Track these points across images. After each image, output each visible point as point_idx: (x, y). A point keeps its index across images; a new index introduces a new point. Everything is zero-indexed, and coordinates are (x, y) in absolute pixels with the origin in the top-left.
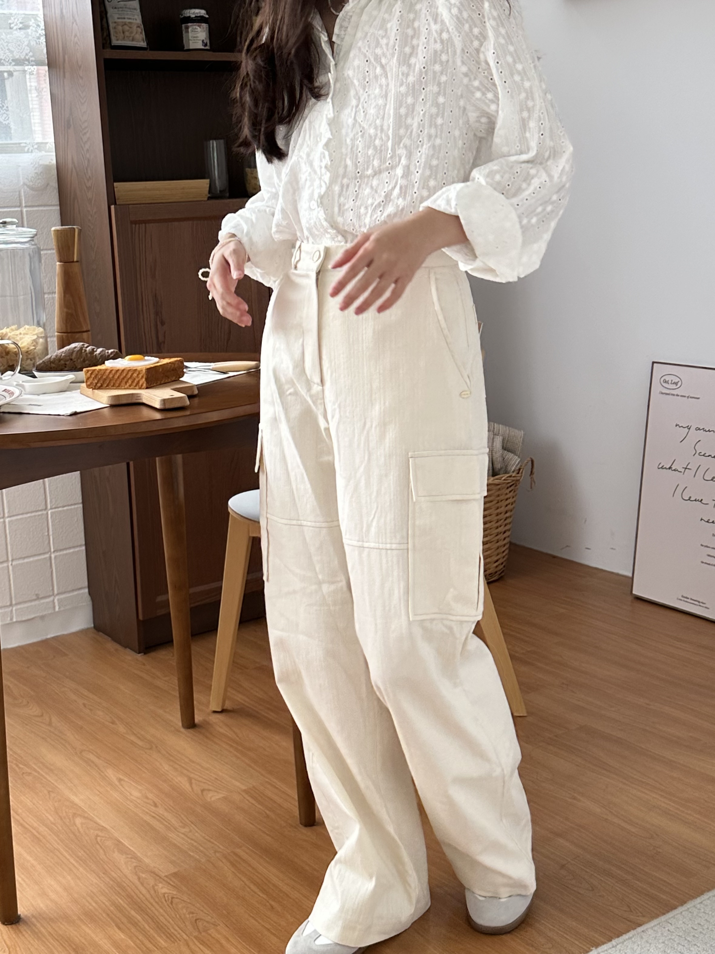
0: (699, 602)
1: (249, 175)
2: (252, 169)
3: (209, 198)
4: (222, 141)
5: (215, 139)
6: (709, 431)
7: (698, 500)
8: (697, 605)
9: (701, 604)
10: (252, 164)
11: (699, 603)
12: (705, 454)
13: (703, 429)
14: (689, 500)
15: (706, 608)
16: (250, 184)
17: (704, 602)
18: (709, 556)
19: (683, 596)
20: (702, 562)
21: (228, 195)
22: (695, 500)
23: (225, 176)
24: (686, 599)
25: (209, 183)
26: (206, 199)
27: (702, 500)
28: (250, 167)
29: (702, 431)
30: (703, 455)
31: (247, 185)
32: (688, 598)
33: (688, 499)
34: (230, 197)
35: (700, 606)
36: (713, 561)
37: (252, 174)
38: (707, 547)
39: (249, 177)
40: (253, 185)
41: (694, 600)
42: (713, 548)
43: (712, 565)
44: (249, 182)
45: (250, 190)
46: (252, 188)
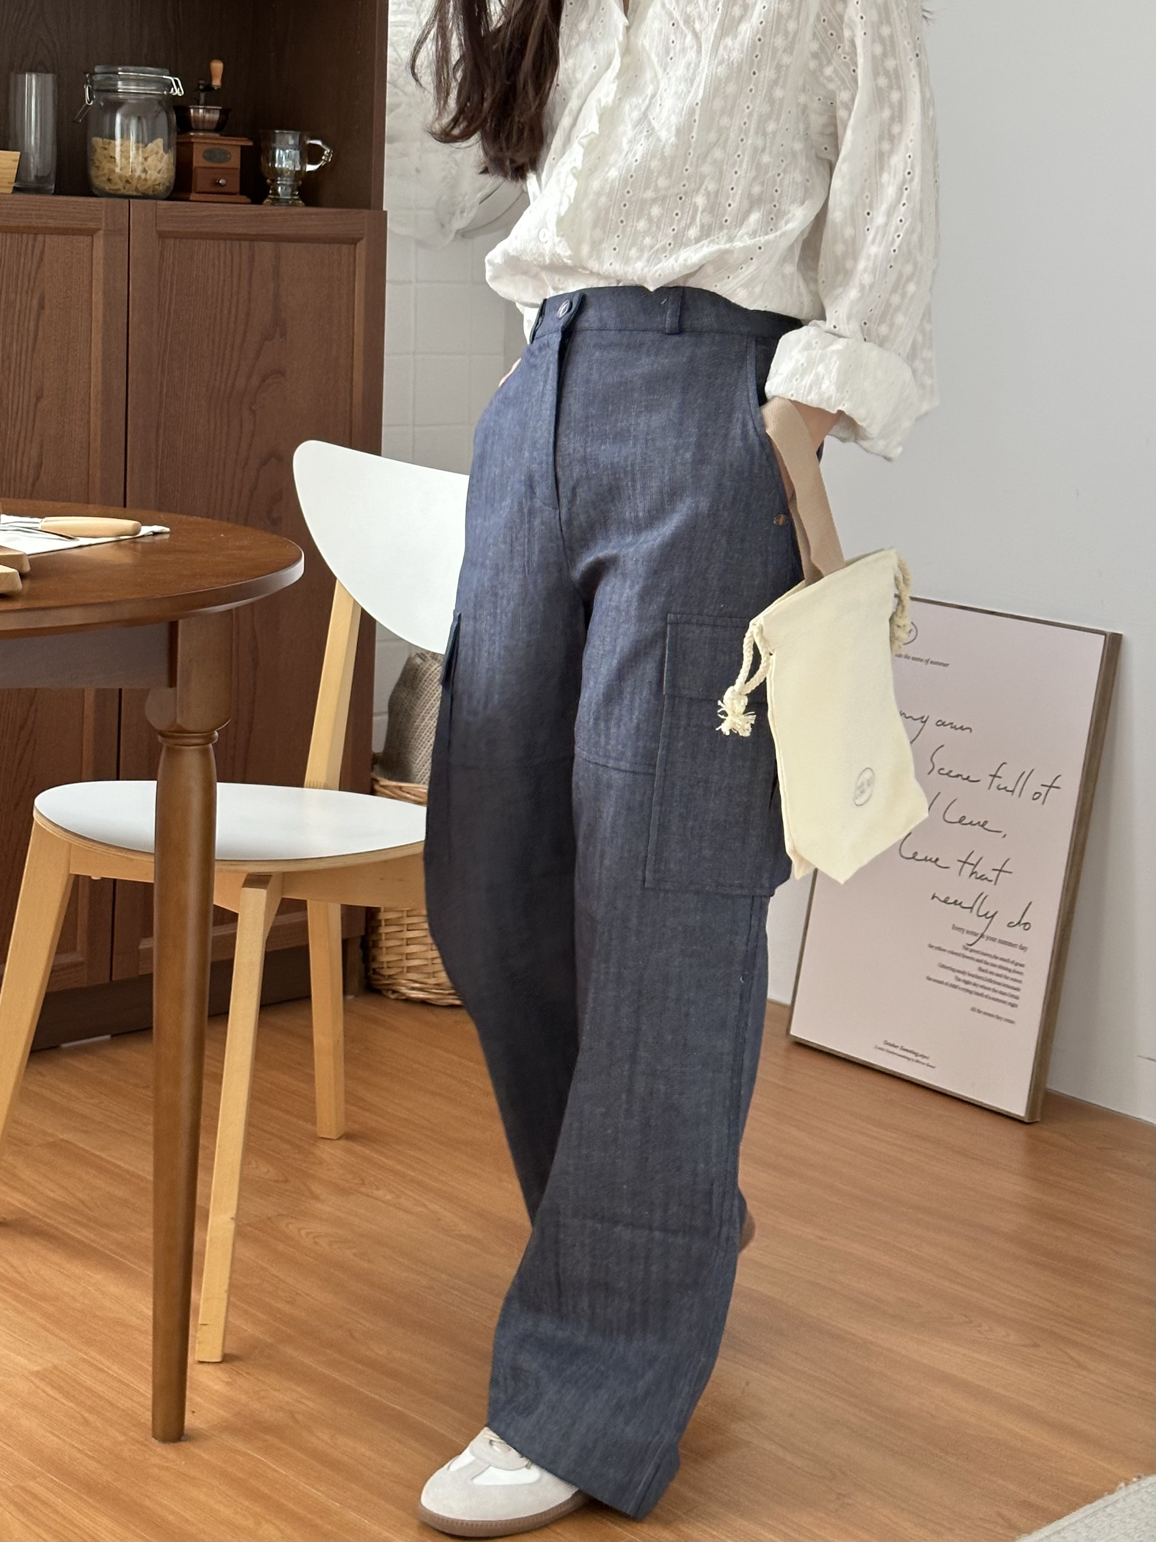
0: (916, 1054)
1: (99, 150)
2: (107, 140)
3: (16, 190)
4: (49, 78)
5: (31, 71)
6: (961, 728)
7: (930, 860)
8: (913, 1060)
9: (919, 1058)
10: (107, 131)
11: (918, 1057)
12: (951, 771)
13: (952, 724)
14: (913, 858)
15: (928, 1065)
16: (98, 167)
17: (926, 1055)
18: (943, 966)
19: (886, 1043)
20: (929, 979)
21: (53, 187)
22: (925, 859)
23: (50, 148)
24: (892, 1049)
25: (18, 158)
26: (10, 191)
27: (937, 860)
28: (101, 136)
29: (949, 727)
30: (947, 774)
31: (93, 172)
32: (897, 1047)
33: (911, 856)
34: (58, 192)
35: (917, 1061)
36: (950, 977)
37: (106, 149)
38: (939, 949)
39: (99, 155)
40: (106, 171)
41: (906, 1050)
42: (952, 953)
43: (946, 984)
44: (97, 164)
45: (99, 181)
46: (105, 179)
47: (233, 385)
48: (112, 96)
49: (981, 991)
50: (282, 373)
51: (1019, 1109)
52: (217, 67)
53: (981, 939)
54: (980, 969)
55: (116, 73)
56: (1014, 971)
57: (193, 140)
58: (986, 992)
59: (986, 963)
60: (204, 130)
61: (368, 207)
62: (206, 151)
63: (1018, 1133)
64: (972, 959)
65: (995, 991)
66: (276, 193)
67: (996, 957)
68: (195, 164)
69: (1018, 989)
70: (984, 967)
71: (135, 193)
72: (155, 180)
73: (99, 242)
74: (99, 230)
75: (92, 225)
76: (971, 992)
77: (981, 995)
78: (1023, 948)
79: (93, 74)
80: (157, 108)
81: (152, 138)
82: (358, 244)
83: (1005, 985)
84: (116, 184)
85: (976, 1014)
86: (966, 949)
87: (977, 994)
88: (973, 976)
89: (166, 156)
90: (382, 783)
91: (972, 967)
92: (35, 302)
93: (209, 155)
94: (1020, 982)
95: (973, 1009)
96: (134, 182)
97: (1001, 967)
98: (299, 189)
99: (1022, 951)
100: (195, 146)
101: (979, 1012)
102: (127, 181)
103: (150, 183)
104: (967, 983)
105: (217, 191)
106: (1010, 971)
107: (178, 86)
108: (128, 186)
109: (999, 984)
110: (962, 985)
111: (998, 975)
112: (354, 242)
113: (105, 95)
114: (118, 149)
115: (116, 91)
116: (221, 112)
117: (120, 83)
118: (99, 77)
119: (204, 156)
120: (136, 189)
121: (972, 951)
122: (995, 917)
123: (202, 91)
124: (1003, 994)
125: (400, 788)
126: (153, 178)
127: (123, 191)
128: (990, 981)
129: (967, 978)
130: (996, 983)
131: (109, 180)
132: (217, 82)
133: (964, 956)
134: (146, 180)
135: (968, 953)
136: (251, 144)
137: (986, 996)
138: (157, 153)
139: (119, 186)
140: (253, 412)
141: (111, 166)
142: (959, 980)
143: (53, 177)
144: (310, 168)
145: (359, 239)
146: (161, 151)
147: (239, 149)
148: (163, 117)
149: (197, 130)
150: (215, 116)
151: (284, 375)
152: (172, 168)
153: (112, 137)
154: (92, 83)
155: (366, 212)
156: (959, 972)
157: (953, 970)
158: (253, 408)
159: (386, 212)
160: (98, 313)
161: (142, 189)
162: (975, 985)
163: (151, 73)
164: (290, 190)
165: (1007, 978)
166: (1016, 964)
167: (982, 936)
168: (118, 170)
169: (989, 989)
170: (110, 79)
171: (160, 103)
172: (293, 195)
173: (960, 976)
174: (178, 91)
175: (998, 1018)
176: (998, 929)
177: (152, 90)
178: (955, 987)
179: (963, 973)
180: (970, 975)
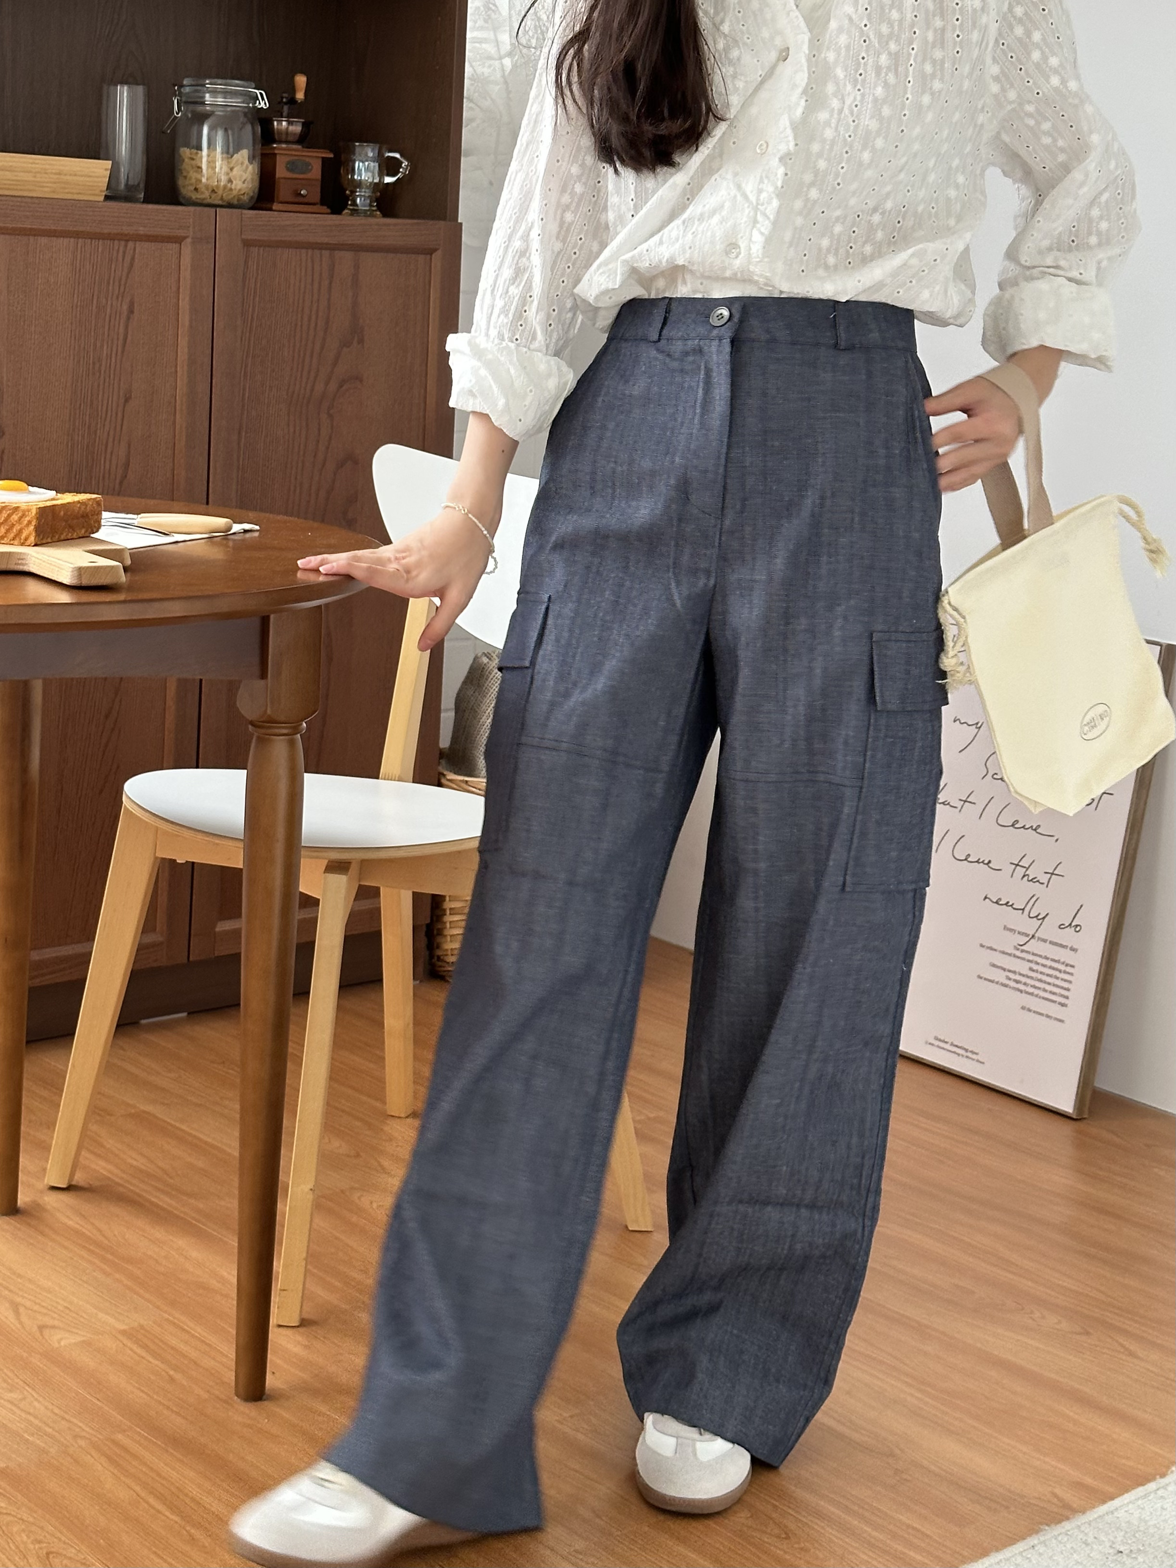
0: (966, 1050)
1: (186, 160)
3: (107, 198)
4: (140, 90)
5: (123, 82)
7: (983, 862)
8: (963, 1056)
9: (969, 1054)
14: (966, 859)
15: (978, 1061)
16: (185, 177)
17: (976, 1051)
18: (994, 965)
19: (936, 1039)
20: (980, 977)
21: (142, 196)
22: (977, 862)
23: (140, 157)
24: (942, 1045)
25: (110, 167)
26: (102, 198)
27: (990, 862)
28: (187, 145)
30: (1001, 778)
31: (181, 182)
32: (946, 1042)
33: (963, 858)
34: (147, 200)
35: (967, 1057)
36: (1001, 976)
37: (193, 159)
38: (991, 948)
39: (187, 165)
40: (193, 181)
41: (956, 1046)
42: (1003, 953)
43: (997, 983)
44: (185, 174)
45: (186, 190)
46: (192, 188)
47: (312, 390)
48: (200, 108)
49: (1031, 990)
50: (359, 379)
51: (1067, 1105)
52: (301, 80)
53: (1032, 940)
54: (1031, 969)
55: (204, 85)
56: (1065, 972)
57: (276, 152)
58: (1036, 992)
59: (1037, 963)
60: (287, 142)
61: (444, 219)
62: (288, 163)
63: (1066, 1129)
64: (1023, 959)
65: (1045, 990)
66: (354, 203)
67: (1047, 958)
68: (277, 176)
69: (1068, 990)
70: (1035, 967)
71: (220, 203)
72: (240, 190)
73: (187, 249)
74: (185, 238)
75: (181, 233)
76: (1021, 991)
77: (1032, 994)
78: (1073, 949)
79: (181, 86)
80: (242, 119)
81: (237, 151)
82: (433, 255)
83: (1054, 985)
84: (202, 193)
85: (1025, 1012)
86: (1018, 949)
87: (1027, 993)
88: (1024, 976)
89: (250, 167)
90: (448, 777)
91: (1023, 967)
92: (125, 307)
93: (291, 167)
94: (1070, 982)
95: (1023, 1008)
96: (220, 192)
97: (1051, 967)
98: (377, 200)
99: (1072, 952)
100: (278, 157)
101: (1029, 1010)
102: (213, 191)
103: (235, 193)
104: (1017, 982)
105: (298, 201)
106: (1060, 971)
107: (263, 99)
108: (213, 196)
109: (1049, 984)
110: (1012, 984)
111: (1048, 975)
112: (430, 252)
113: (191, 107)
114: (204, 160)
115: (203, 103)
116: (304, 124)
117: (207, 95)
118: (187, 89)
119: (288, 169)
120: (222, 199)
121: (1023, 951)
122: (1046, 919)
123: (286, 103)
124: (1054, 993)
125: (467, 782)
126: (239, 187)
127: (209, 201)
128: (1040, 981)
129: (1018, 977)
130: (1045, 982)
131: (196, 189)
132: (300, 96)
133: (1015, 956)
134: (231, 189)
135: (1018, 953)
136: (332, 156)
137: (1037, 996)
138: (242, 164)
139: (205, 195)
140: (331, 416)
141: (199, 176)
142: (1010, 979)
143: (142, 186)
144: (388, 180)
145: (435, 250)
146: (246, 162)
147: (320, 162)
148: (249, 127)
149: (280, 142)
150: (297, 128)
151: (361, 381)
152: (257, 178)
153: (199, 148)
154: (180, 95)
155: (442, 223)
156: (1010, 971)
157: (1004, 970)
158: (331, 412)
159: (461, 224)
160: (185, 318)
161: (227, 197)
162: (1025, 984)
163: (237, 86)
164: (368, 201)
165: (1057, 978)
166: (1067, 965)
167: (1033, 936)
168: (204, 180)
169: (1039, 988)
170: (196, 91)
171: (245, 114)
172: (371, 205)
173: (1011, 976)
174: (263, 104)
175: (1048, 1016)
176: (1048, 930)
177: (236, 102)
178: (1006, 986)
179: (1014, 972)
180: (1020, 974)
